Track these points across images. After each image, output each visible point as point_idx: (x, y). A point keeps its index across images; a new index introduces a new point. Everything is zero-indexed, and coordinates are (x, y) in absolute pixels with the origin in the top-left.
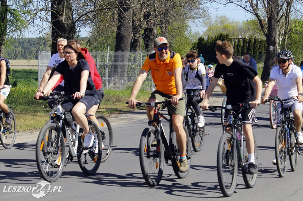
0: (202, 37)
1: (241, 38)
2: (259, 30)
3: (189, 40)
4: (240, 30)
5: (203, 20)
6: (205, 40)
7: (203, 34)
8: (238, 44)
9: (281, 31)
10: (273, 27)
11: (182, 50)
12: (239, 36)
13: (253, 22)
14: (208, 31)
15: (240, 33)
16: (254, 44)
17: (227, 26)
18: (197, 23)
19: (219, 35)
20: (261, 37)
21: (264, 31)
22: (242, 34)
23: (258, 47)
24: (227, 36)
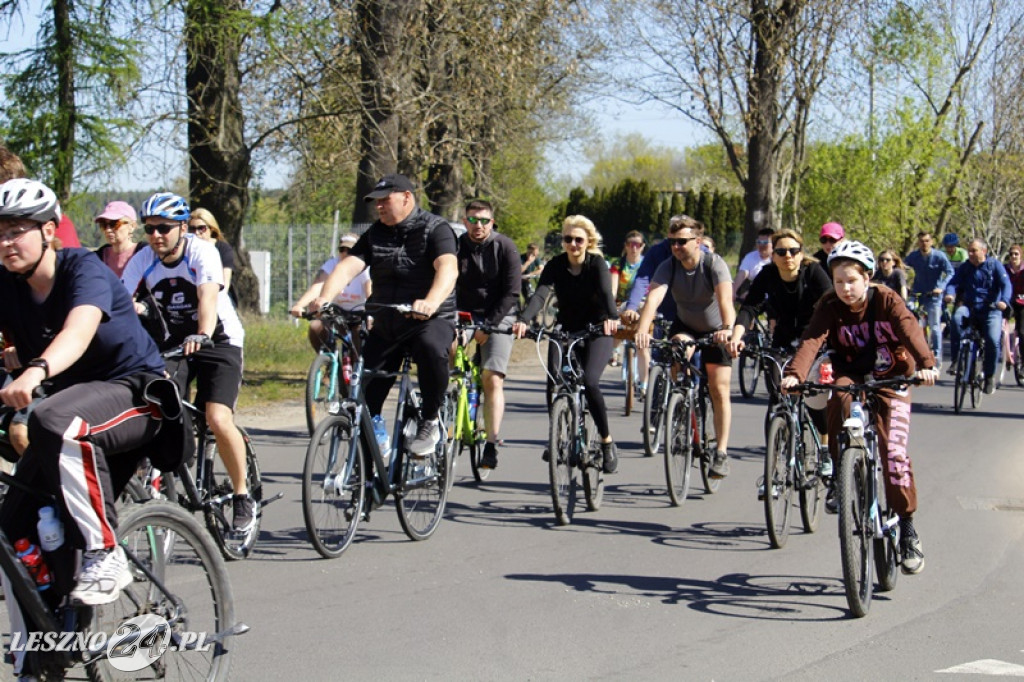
0: (579, 187)
1: (679, 192)
2: (727, 170)
3: (545, 196)
4: (679, 171)
5: (582, 145)
6: (587, 197)
7: (581, 179)
8: (671, 207)
9: (783, 173)
10: (761, 162)
12: (674, 185)
13: (711, 150)
14: (595, 172)
15: (678, 179)
16: (714, 207)
17: (644, 160)
18: (568, 151)
19: (624, 183)
20: (732, 189)
21: (738, 174)
22: (682, 182)
23: (725, 216)
24: (644, 185)
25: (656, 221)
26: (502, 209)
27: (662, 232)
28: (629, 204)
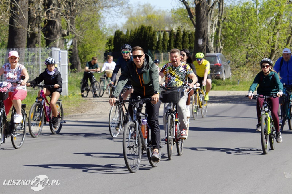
0: (119, 30)
1: (167, 31)
2: (188, 20)
3: (102, 34)
4: (168, 21)
6: (123, 34)
7: (122, 26)
8: (163, 38)
9: (214, 20)
10: (202, 16)
11: (94, 47)
12: (165, 28)
13: (180, 11)
14: (128, 22)
15: (168, 25)
16: (183, 37)
17: (152, 16)
18: (113, 12)
19: (141, 27)
20: (191, 29)
21: (193, 22)
22: (169, 26)
23: (188, 42)
24: (150, 28)
25: (156, 45)
26: (81, 40)
27: (159, 50)
28: (143, 37)
